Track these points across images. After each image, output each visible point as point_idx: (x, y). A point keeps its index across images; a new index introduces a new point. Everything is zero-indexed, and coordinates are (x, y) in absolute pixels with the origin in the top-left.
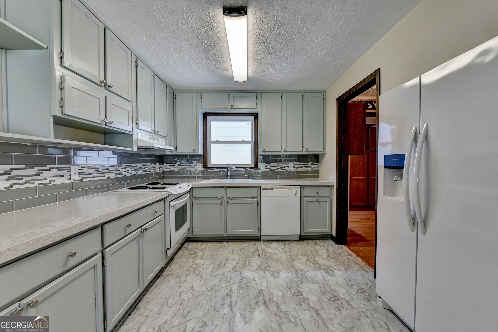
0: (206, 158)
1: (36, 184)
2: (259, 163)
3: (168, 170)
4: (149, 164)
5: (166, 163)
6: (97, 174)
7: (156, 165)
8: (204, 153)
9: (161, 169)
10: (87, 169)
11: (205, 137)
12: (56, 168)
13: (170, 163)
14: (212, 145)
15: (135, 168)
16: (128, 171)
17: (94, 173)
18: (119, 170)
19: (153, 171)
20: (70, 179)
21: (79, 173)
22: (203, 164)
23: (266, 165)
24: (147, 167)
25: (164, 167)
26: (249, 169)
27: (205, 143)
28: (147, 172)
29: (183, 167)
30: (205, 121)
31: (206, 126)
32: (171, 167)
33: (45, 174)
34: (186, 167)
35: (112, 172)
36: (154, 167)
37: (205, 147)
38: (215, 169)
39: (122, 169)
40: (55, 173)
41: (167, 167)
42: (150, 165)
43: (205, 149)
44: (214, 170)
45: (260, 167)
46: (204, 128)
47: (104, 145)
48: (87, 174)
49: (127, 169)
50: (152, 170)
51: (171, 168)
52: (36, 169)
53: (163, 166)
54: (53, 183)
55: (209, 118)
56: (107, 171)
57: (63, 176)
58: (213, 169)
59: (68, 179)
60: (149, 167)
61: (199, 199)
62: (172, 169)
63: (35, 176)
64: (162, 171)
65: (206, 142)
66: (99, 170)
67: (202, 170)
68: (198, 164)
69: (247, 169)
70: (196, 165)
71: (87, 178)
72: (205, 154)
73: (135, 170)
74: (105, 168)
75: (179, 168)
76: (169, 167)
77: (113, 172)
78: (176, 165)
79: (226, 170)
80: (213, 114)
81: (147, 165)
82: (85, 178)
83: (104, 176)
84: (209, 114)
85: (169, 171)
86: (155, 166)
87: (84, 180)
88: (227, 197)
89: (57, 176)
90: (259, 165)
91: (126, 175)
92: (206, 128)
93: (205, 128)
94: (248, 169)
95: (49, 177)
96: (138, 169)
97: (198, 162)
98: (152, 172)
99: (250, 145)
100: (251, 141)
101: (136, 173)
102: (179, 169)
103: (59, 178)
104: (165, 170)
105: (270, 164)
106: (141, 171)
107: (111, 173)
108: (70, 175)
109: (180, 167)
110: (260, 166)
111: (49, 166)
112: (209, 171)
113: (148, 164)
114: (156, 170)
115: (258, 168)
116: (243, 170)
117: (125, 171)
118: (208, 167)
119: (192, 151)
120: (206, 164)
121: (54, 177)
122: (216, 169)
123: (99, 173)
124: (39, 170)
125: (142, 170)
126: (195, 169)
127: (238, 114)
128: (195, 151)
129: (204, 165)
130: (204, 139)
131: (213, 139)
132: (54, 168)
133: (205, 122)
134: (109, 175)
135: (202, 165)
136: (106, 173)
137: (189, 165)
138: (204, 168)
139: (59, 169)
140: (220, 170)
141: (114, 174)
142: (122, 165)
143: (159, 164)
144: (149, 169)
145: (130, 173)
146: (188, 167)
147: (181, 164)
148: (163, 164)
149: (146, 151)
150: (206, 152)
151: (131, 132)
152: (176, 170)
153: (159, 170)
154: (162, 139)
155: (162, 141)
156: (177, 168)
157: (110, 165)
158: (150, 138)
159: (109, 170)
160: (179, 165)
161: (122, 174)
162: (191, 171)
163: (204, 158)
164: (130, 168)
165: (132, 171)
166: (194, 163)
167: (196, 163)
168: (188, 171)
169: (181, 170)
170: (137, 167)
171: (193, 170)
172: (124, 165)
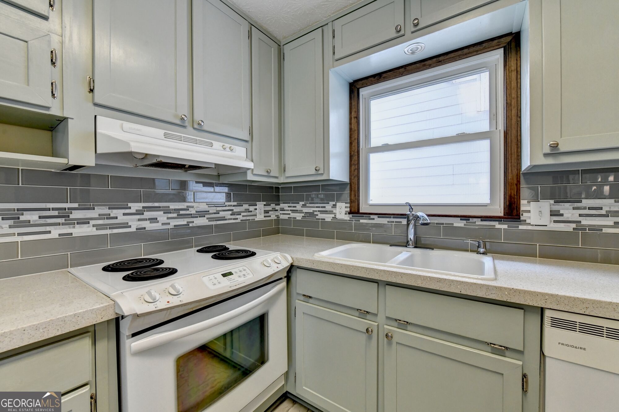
0: (355, 191)
2: (523, 202)
3: (286, 217)
4: (235, 203)
5: (283, 203)
6: (10, 226)
7: (256, 205)
8: (350, 179)
9: (272, 214)
11: (353, 139)
13: (290, 203)
14: (373, 157)
15: (182, 212)
16: (154, 220)
18: (116, 218)
19: (244, 218)
22: (348, 205)
23: (556, 207)
24: (224, 211)
25: (281, 210)
26: (480, 219)
27: (352, 153)
28: (226, 220)
29: (311, 210)
30: (352, 101)
31: (355, 112)
32: (291, 210)
34: (316, 211)
35: (85, 222)
36: (247, 211)
37: (352, 162)
38: (375, 217)
39: (124, 214)
41: (284, 210)
42: (234, 206)
43: (353, 167)
44: (374, 219)
45: (525, 214)
46: (351, 119)
47: (53, 156)
49: (147, 214)
50: (243, 216)
51: (290, 212)
53: (278, 207)
55: (364, 92)
56: (61, 220)
58: (372, 216)
60: (233, 210)
61: (311, 300)
62: (293, 215)
64: (273, 217)
65: (356, 151)
66: (23, 218)
67: (347, 217)
68: (339, 204)
69: (475, 220)
70: (334, 206)
72: (354, 181)
73: (180, 216)
74: (56, 213)
75: (303, 213)
76: (288, 210)
77: (89, 223)
78: (299, 207)
79: (404, 221)
80: (372, 79)
83: (48, 232)
84: (363, 81)
85: (289, 218)
86: (252, 208)
88: (388, 318)
90: (522, 208)
91: (145, 228)
92: (357, 118)
93: (353, 119)
94: (479, 222)
96: (191, 214)
97: (338, 200)
98: (241, 220)
99: (485, 144)
100: (489, 130)
101: (185, 223)
102: (303, 215)
104: (282, 217)
105: (576, 205)
106: (205, 218)
107: (76, 226)
109: (305, 210)
110: (529, 211)
112: (362, 221)
114: (256, 215)
115: (520, 218)
116: (460, 223)
118: (361, 211)
119: (314, 172)
120: (356, 203)
122: (378, 217)
125: (207, 216)
126: (333, 216)
127: (441, 58)
128: (320, 172)
129: (350, 207)
130: (351, 144)
131: (375, 142)
133: (354, 103)
134: (70, 228)
135: (346, 207)
136: (57, 224)
137: (322, 207)
138: (349, 213)
140: (388, 219)
141: (94, 226)
142: (130, 205)
143: (265, 203)
144: (231, 215)
145: (163, 224)
146: (319, 211)
147: (308, 205)
148: (279, 205)
149: (221, 177)
150: (355, 175)
151: (48, 108)
152: (299, 217)
153: (265, 217)
154: (230, 145)
155: (228, 149)
156: (301, 212)
157: (76, 205)
158: (166, 135)
159: (72, 216)
160: (304, 206)
161: (130, 227)
162: (324, 219)
163: (351, 190)
164: (162, 212)
165: (168, 218)
166: (330, 203)
167: (334, 203)
168: (319, 219)
169: (308, 217)
170: (191, 209)
171: (328, 218)
172: (135, 206)
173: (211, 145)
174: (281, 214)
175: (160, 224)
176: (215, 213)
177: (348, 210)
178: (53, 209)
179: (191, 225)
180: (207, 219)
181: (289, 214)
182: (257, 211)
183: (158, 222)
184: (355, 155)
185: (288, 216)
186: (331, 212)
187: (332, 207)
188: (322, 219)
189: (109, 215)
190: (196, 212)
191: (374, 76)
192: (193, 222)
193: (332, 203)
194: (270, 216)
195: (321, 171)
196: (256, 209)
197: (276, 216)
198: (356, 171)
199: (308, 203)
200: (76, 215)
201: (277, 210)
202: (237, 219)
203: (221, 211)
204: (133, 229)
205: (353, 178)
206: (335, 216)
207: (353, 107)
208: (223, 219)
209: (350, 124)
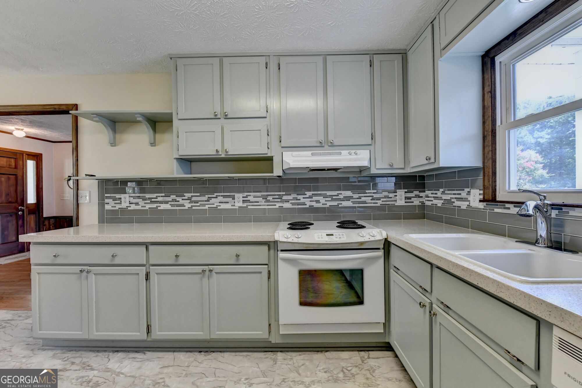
0: (489, 176)
1: (207, 207)
4: (375, 191)
5: (428, 190)
6: (265, 202)
7: (397, 192)
8: (484, 163)
9: (415, 201)
10: (253, 197)
11: (486, 117)
12: (222, 196)
13: (432, 190)
15: (334, 197)
16: (318, 202)
17: (262, 202)
18: (300, 200)
19: (384, 203)
20: (234, 206)
21: (243, 200)
22: (482, 192)
24: (365, 196)
25: (425, 197)
28: (367, 203)
29: (448, 197)
31: (489, 86)
32: (433, 197)
33: (213, 201)
34: (453, 198)
35: (287, 201)
36: (387, 197)
37: (486, 143)
38: (511, 206)
39: (303, 198)
40: (221, 199)
41: (428, 197)
42: (374, 193)
43: (487, 149)
44: (509, 208)
46: (483, 95)
48: (253, 202)
49: (315, 198)
50: (382, 201)
51: (432, 199)
52: (207, 196)
53: (422, 194)
54: (219, 208)
55: (500, 59)
56: (279, 200)
57: (228, 202)
58: (507, 205)
59: (232, 206)
60: (372, 196)
61: (399, 272)
62: (435, 202)
63: (206, 201)
64: (417, 203)
65: (491, 130)
66: (268, 199)
67: (481, 206)
68: (472, 191)
70: (469, 193)
71: (252, 205)
72: (487, 165)
73: (333, 200)
74: (277, 197)
76: (431, 197)
78: (439, 194)
81: (366, 193)
82: (250, 205)
83: (276, 205)
85: (432, 204)
86: (391, 195)
87: (249, 207)
89: (223, 203)
91: (313, 206)
92: (492, 92)
93: (486, 95)
95: (217, 203)
96: (340, 199)
97: (473, 187)
98: (381, 204)
101: (336, 204)
102: (442, 201)
103: (224, 204)
104: (426, 203)
106: (350, 202)
108: (234, 202)
109: (445, 197)
111: (216, 194)
112: (496, 210)
113: (367, 191)
114: (396, 201)
117: (310, 201)
118: (497, 200)
120: (493, 190)
121: (219, 203)
122: (515, 206)
123: (269, 201)
124: (208, 197)
125: (351, 200)
126: (468, 203)
129: (484, 194)
132: (219, 196)
134: (282, 204)
135: (480, 194)
136: (278, 202)
137: (458, 194)
138: (483, 201)
139: (224, 196)
141: (291, 203)
142: (306, 193)
143: (406, 190)
144: (371, 200)
145: (323, 204)
146: (455, 198)
147: (446, 192)
148: (425, 192)
149: (362, 172)
150: (489, 158)
151: (267, 154)
152: (439, 203)
153: (405, 202)
154: (355, 151)
155: (353, 154)
156: (440, 199)
157: (284, 193)
158: (312, 154)
159: (283, 198)
160: (443, 193)
161: (306, 205)
162: (460, 207)
163: (484, 176)
164: (322, 197)
165: (326, 201)
166: (465, 189)
167: (468, 190)
168: (455, 206)
169: (446, 204)
170: (340, 195)
171: (464, 205)
172: (309, 194)
173: (340, 153)
174: (426, 200)
175: (321, 204)
176: (357, 198)
177: (482, 197)
178: (277, 195)
179: (340, 206)
180: (352, 202)
181: (432, 201)
182: (397, 197)
183: (320, 203)
184: (490, 135)
185: (431, 202)
186: (466, 200)
187: (467, 194)
188: (458, 207)
189: (297, 198)
190: (344, 197)
191: (507, 38)
192: (342, 204)
193: (467, 190)
194: (413, 202)
195: (432, 160)
196: (396, 196)
197: (420, 202)
198: (490, 153)
199: (446, 190)
200: (285, 198)
201: (422, 197)
202: (377, 203)
203: (362, 197)
204: (307, 206)
205: (486, 161)
206: (470, 203)
207: (486, 81)
208: (365, 202)
209: (483, 100)
